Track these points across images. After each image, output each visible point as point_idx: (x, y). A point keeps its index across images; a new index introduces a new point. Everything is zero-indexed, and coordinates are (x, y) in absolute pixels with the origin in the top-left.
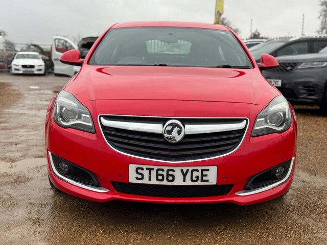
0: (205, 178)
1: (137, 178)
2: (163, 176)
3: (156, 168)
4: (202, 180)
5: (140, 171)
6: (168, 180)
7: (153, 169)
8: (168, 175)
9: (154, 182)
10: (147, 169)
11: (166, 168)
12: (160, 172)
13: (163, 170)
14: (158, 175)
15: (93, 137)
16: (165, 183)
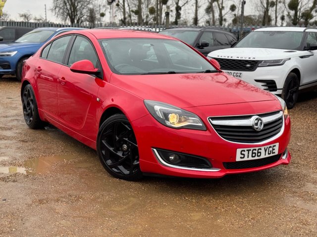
0: (274, 151)
1: (241, 158)
2: (255, 153)
3: (252, 149)
4: (273, 153)
5: (243, 152)
6: (258, 156)
7: (250, 150)
8: (258, 152)
9: (250, 158)
10: (247, 150)
11: (257, 148)
12: (254, 151)
13: (255, 150)
14: (253, 153)
15: (208, 133)
16: (256, 158)
